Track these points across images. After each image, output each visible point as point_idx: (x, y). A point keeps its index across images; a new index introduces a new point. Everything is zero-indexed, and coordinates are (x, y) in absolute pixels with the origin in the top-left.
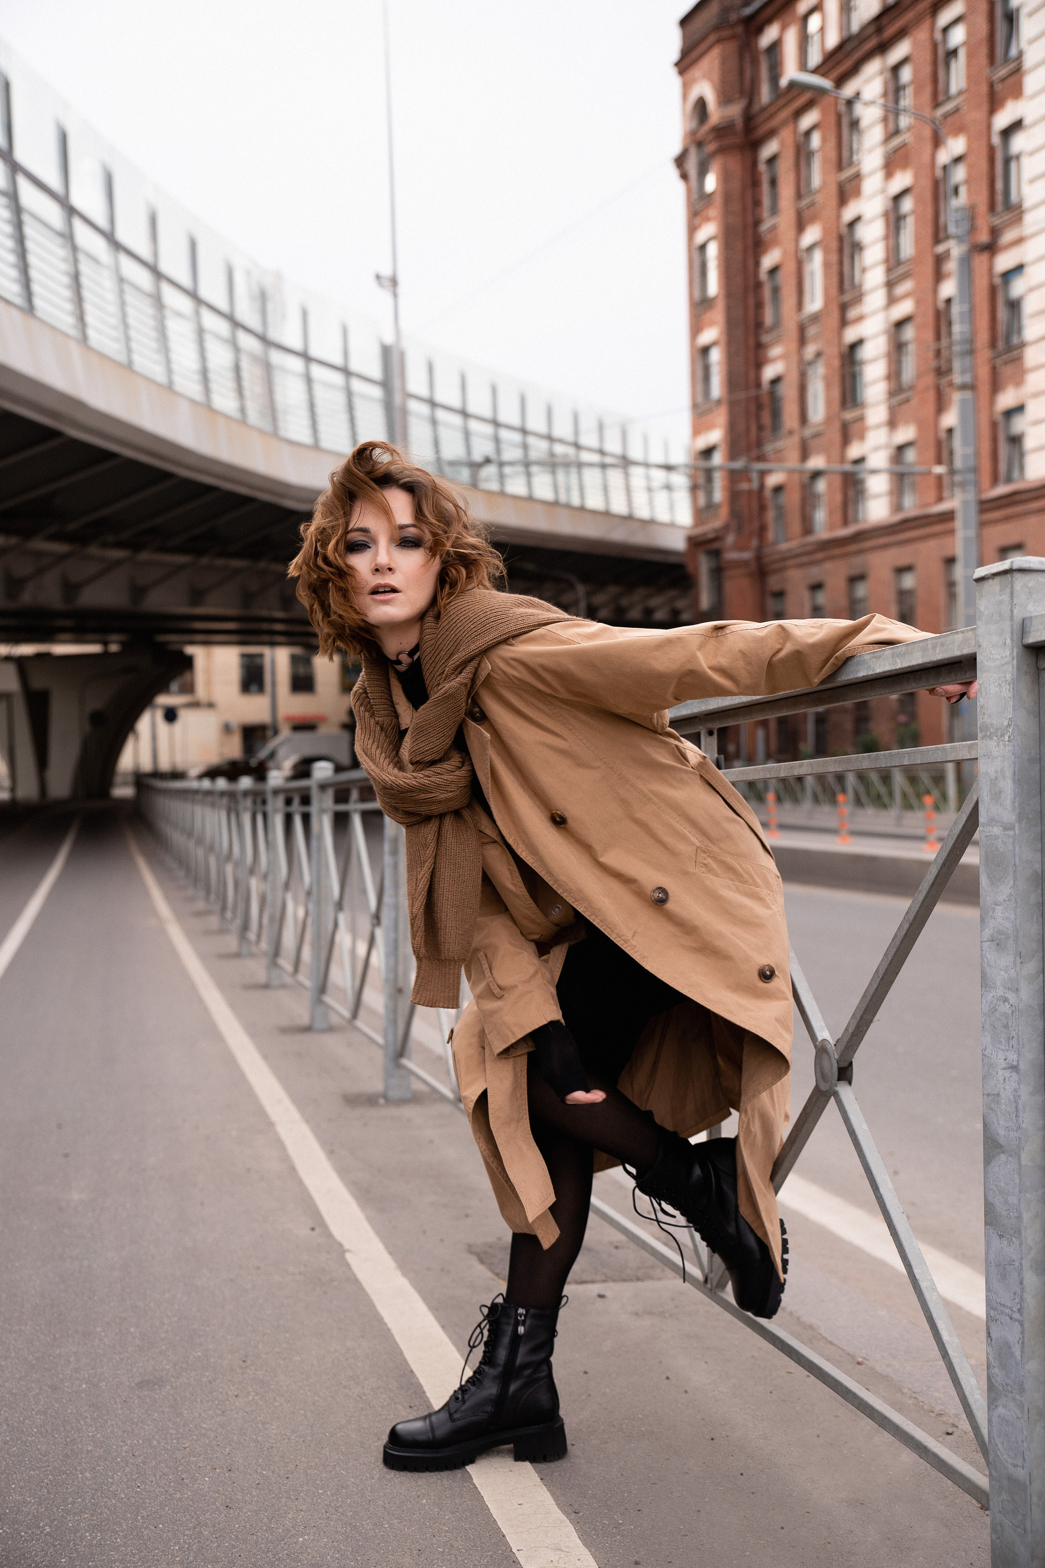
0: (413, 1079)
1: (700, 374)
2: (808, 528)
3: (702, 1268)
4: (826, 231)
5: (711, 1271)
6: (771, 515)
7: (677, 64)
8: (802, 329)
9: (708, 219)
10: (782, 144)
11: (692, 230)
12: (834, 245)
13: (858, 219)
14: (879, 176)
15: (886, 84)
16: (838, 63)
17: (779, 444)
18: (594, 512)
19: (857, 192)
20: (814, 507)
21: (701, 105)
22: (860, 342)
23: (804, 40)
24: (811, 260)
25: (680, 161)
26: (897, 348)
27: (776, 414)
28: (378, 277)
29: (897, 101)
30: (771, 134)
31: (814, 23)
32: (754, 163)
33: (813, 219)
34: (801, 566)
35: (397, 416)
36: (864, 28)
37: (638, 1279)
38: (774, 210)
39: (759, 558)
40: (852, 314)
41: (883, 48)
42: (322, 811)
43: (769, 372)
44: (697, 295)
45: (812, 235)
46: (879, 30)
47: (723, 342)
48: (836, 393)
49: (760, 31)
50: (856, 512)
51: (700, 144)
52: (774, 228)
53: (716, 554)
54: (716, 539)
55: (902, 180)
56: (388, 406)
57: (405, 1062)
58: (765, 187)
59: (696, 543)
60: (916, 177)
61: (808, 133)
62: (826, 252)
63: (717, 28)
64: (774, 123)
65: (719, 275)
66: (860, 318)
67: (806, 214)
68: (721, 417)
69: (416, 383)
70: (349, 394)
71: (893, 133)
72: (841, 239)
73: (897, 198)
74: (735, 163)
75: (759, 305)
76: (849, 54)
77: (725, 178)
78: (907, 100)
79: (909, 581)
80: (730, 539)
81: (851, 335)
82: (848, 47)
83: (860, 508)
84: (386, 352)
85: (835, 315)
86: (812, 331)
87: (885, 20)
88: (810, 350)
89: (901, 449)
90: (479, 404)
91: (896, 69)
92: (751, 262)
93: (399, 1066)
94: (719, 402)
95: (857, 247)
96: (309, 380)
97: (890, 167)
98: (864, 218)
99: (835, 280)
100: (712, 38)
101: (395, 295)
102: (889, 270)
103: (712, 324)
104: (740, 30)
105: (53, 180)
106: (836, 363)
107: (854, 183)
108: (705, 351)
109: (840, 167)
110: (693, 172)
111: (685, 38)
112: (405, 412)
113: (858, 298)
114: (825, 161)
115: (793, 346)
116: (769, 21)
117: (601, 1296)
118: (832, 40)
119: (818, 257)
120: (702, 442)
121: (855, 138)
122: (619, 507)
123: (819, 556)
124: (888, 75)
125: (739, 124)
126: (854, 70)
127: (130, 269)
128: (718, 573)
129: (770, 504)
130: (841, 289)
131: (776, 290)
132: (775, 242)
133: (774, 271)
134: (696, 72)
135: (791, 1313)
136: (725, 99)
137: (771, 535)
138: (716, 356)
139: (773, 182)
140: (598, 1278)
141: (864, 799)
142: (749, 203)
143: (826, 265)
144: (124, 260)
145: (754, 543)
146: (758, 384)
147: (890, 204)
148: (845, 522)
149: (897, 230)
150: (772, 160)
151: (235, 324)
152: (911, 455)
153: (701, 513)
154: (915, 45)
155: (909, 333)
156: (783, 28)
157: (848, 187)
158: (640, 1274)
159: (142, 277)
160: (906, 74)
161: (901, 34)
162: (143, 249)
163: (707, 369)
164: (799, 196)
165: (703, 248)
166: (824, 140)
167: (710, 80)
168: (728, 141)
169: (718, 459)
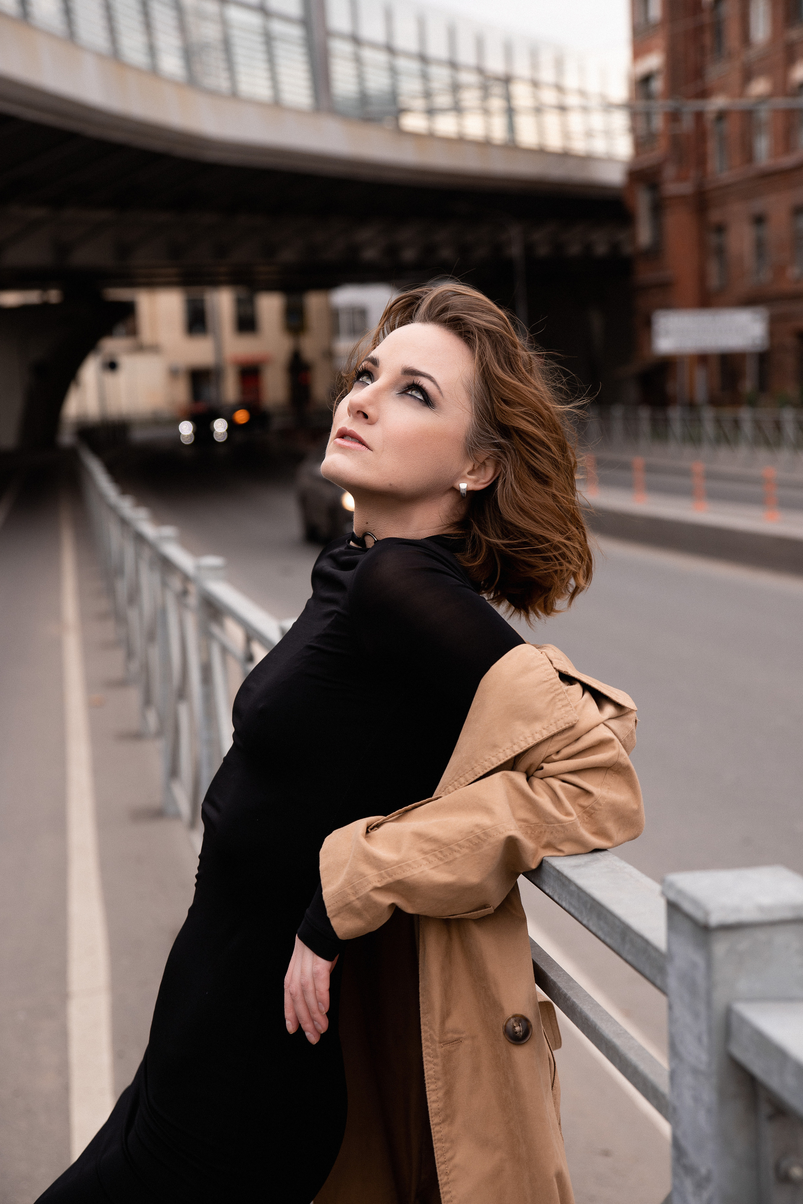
2: (748, 157)
6: (711, 144)
17: (720, 67)
18: (527, 150)
20: (754, 136)
27: (718, 34)
39: (699, 190)
48: (780, 10)
53: (655, 187)
54: (656, 170)
59: (633, 177)
68: (660, 41)
69: (339, 19)
70: (268, 35)
80: (670, 170)
90: (406, 39)
94: (657, 26)
112: (328, 52)
120: (642, 70)
122: (554, 143)
128: (657, 209)
129: (711, 134)
137: (711, 165)
145: (695, 173)
148: (788, 151)
169: (658, 85)
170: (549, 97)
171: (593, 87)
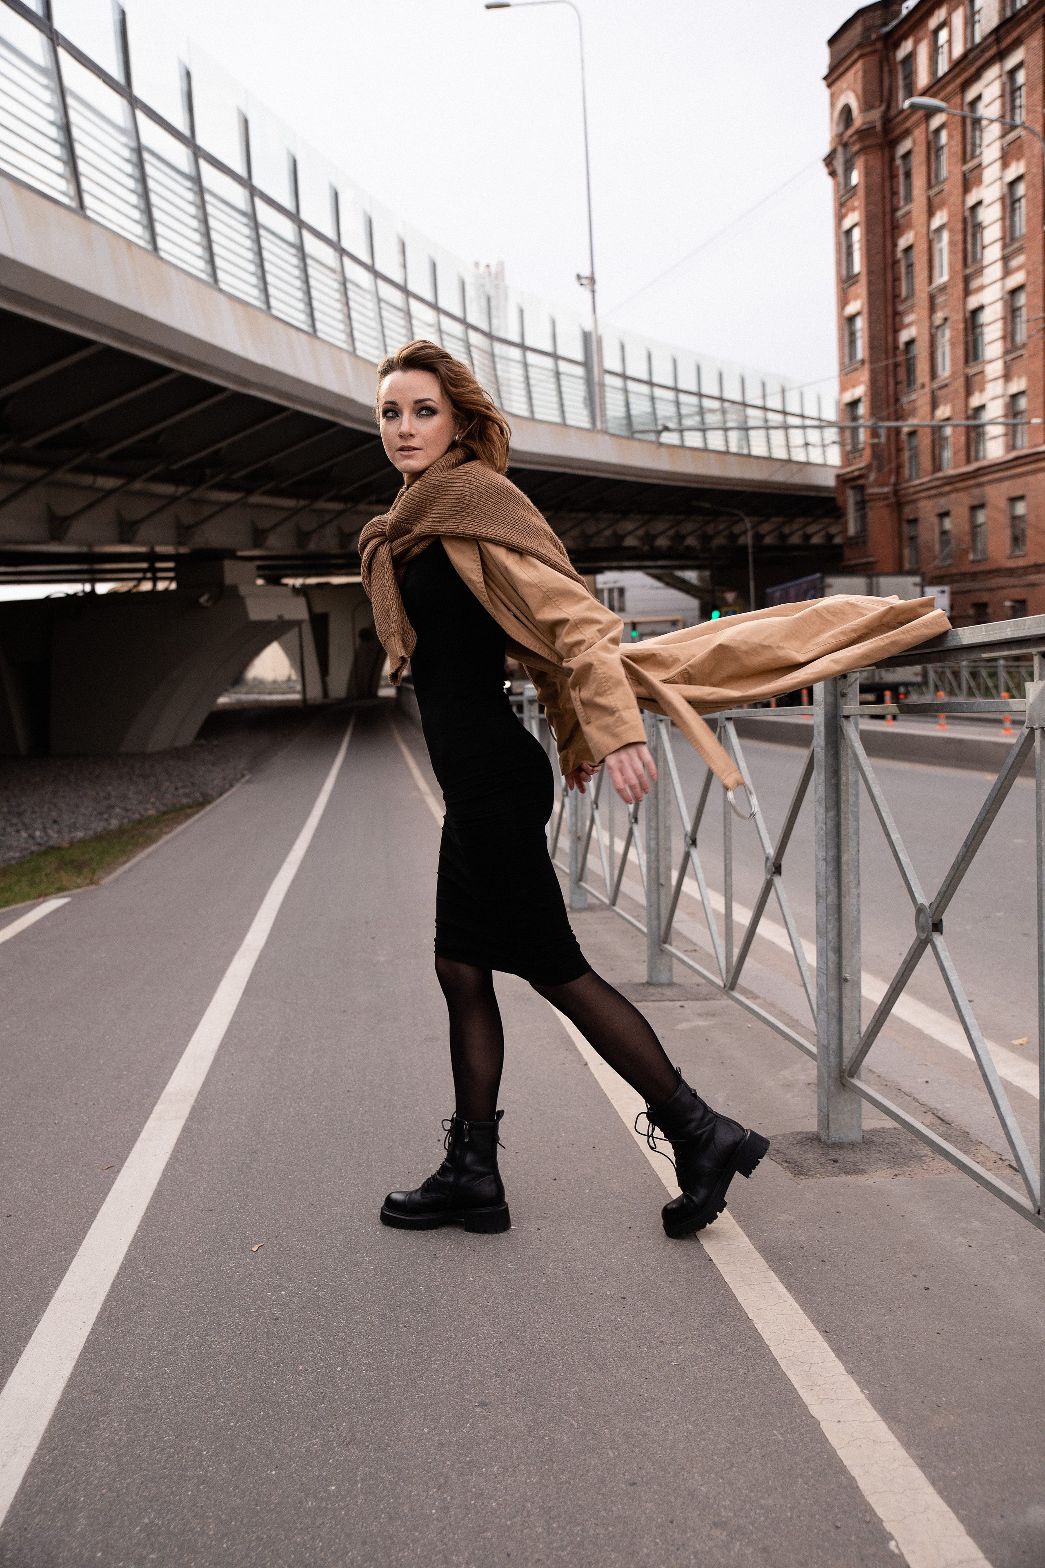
0: (589, 896)
1: (847, 339)
2: (937, 466)
3: (723, 981)
4: (951, 215)
5: (727, 981)
6: (906, 455)
7: (825, 78)
8: (932, 298)
9: (853, 209)
10: (914, 142)
11: (840, 218)
12: (959, 226)
13: (980, 203)
14: (998, 165)
15: (1003, 85)
16: (963, 70)
17: (913, 397)
18: (758, 458)
19: (979, 181)
20: (942, 448)
21: (847, 111)
22: (981, 308)
23: (935, 50)
24: (940, 240)
25: (829, 160)
26: (1012, 313)
27: (910, 371)
28: (579, 277)
29: (1013, 100)
30: (907, 133)
31: (943, 35)
32: (892, 159)
33: (941, 206)
34: (929, 497)
35: (597, 389)
36: (985, 39)
37: (706, 1000)
38: (909, 198)
39: (896, 492)
40: (974, 284)
41: (1001, 56)
42: (531, 718)
43: (904, 336)
44: (844, 272)
45: (939, 219)
46: (998, 41)
47: (865, 310)
48: (960, 352)
49: (897, 45)
50: (977, 451)
51: (845, 145)
52: (909, 213)
53: (861, 489)
54: (860, 477)
55: (1016, 169)
56: (589, 381)
57: (583, 884)
58: (901, 178)
59: (843, 480)
60: (1028, 167)
61: (937, 131)
62: (952, 232)
63: (859, 46)
64: (908, 124)
65: (862, 255)
66: (981, 288)
67: (936, 201)
68: (864, 375)
69: (612, 362)
70: (557, 374)
71: (1009, 128)
72: (965, 220)
73: (1012, 184)
74: (875, 159)
75: (896, 280)
76: (971, 63)
77: (867, 173)
78: (1022, 100)
79: (1021, 509)
80: (872, 477)
81: (973, 302)
82: (971, 56)
83: (981, 448)
84: (586, 337)
85: (961, 286)
86: (940, 300)
87: (1002, 31)
88: (939, 316)
89: (1014, 397)
90: (663, 376)
91: (1012, 73)
92: (889, 244)
93: (580, 887)
94: (863, 362)
95: (978, 227)
96: (526, 365)
97: (1005, 159)
98: (985, 203)
99: (960, 255)
100: (856, 55)
101: (593, 292)
102: (1005, 247)
103: (856, 298)
104: (879, 46)
105: (329, 231)
106: (961, 326)
107: (975, 172)
108: (851, 319)
109: (964, 161)
110: (840, 170)
111: (832, 55)
112: (602, 385)
113: (980, 271)
114: (952, 154)
115: (925, 313)
116: (905, 37)
117: (682, 1007)
118: (958, 50)
119: (945, 236)
120: (848, 397)
121: (978, 133)
122: (780, 453)
123: (947, 488)
124: (1005, 78)
125: (879, 125)
126: (976, 76)
127: (387, 291)
128: (862, 505)
129: (906, 446)
130: (965, 265)
131: (910, 266)
132: (909, 226)
133: (908, 249)
134: (843, 83)
135: (788, 1015)
136: (867, 106)
137: (906, 472)
138: (860, 324)
139: (908, 175)
140: (683, 999)
141: (975, 691)
142: (888, 194)
143: (952, 243)
144: (381, 284)
145: (893, 479)
146: (896, 348)
147: (1006, 190)
148: (968, 461)
149: (1013, 210)
150: (907, 156)
151: (468, 326)
152: (1023, 403)
153: (848, 457)
154: (1027, 52)
155: (1022, 299)
156: (916, 43)
157: (971, 177)
158: (707, 997)
159: (395, 296)
160: (1021, 77)
161: (1017, 43)
162: (396, 276)
163: (852, 334)
164: (929, 186)
165: (849, 232)
166: (950, 136)
167: (854, 91)
168: (869, 142)
169: (862, 410)
170: (775, 418)
171: (811, 411)
